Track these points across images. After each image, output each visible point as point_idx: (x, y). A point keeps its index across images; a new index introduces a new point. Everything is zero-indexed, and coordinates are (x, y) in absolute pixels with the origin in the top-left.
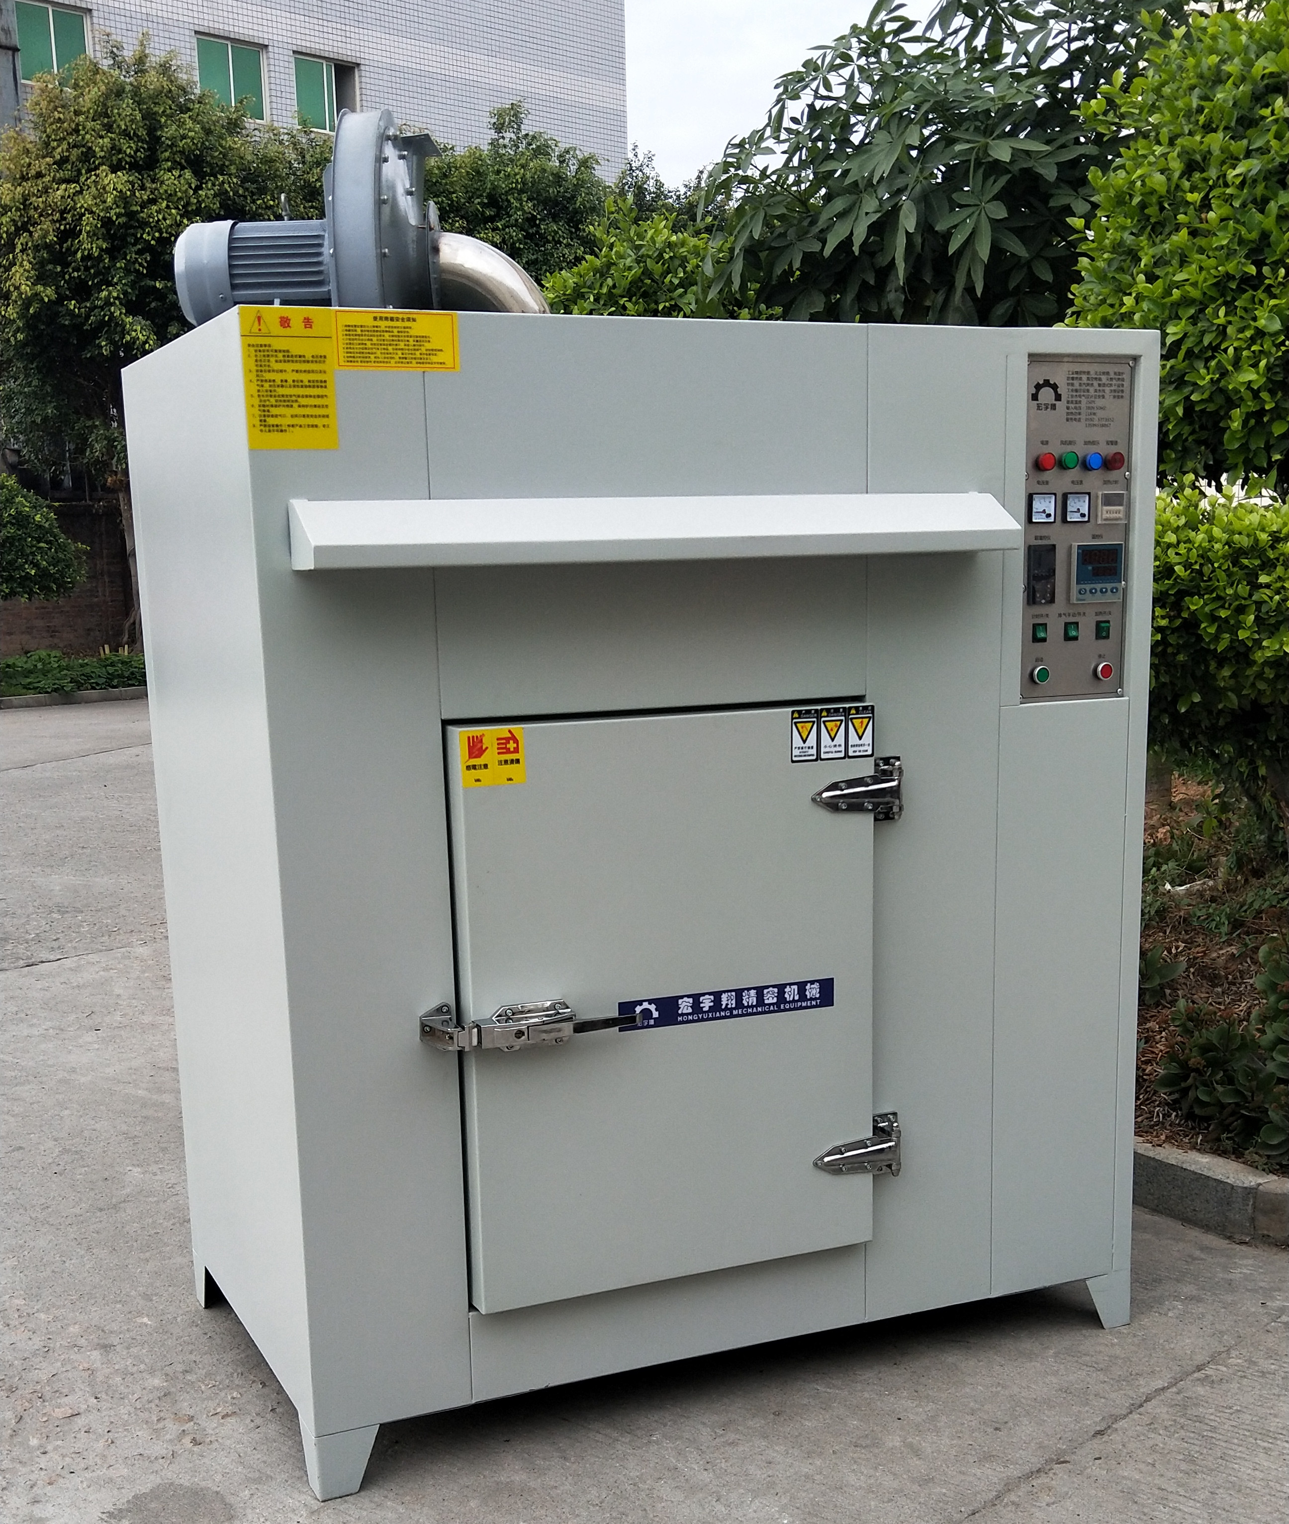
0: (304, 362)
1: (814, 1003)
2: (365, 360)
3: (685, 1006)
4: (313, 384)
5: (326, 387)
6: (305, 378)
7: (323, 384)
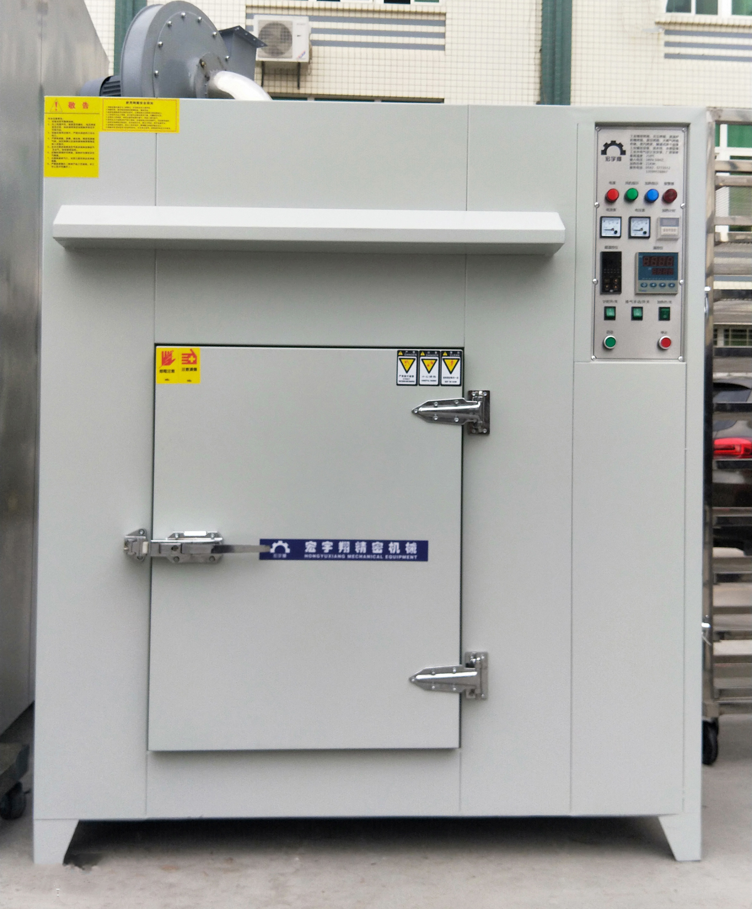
0: (82, 127)
1: (412, 557)
2: (120, 127)
3: (310, 547)
4: (85, 140)
5: (94, 142)
6: (81, 137)
7: (92, 140)
